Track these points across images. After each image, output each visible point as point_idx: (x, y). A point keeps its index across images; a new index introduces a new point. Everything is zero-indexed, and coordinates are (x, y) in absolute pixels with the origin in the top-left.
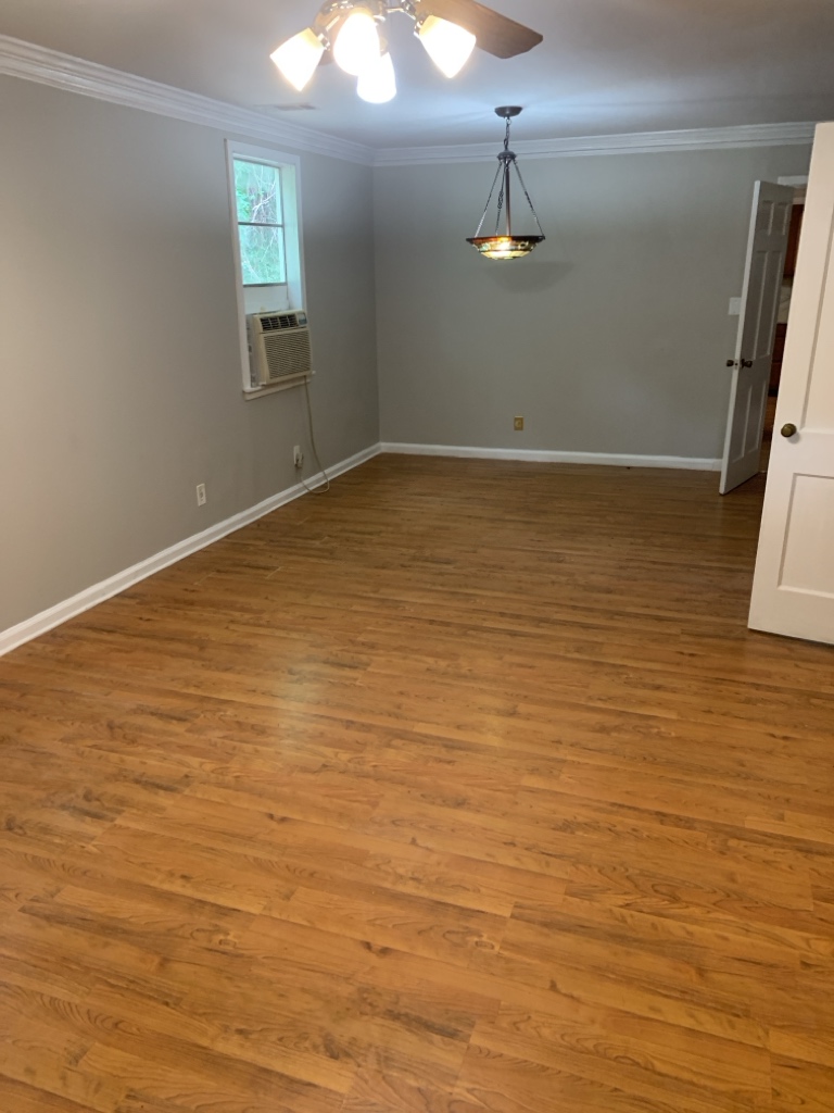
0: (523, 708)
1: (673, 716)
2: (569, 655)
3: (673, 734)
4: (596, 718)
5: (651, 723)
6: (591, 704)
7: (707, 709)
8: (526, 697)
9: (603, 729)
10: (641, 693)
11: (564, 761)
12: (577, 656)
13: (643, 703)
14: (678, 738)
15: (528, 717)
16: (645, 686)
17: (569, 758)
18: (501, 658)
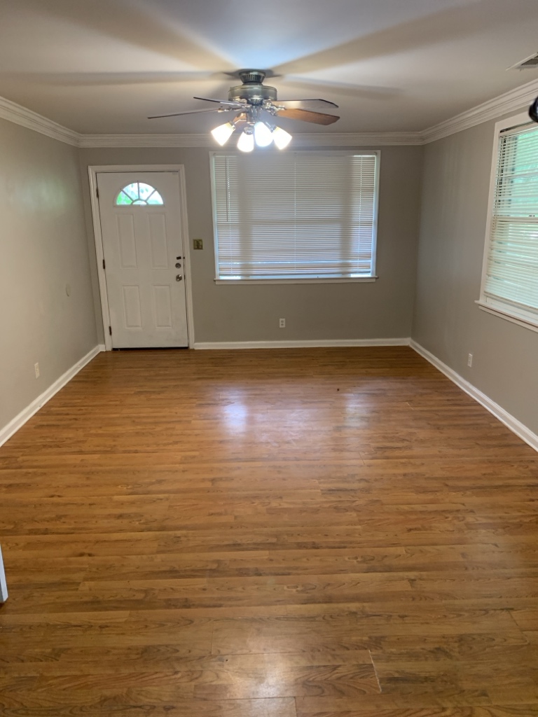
0: (208, 485)
1: (116, 498)
2: (184, 532)
3: (120, 487)
4: (163, 487)
5: (130, 491)
6: (166, 495)
7: (93, 506)
8: (209, 492)
9: (160, 482)
10: (133, 510)
11: (180, 463)
12: (178, 533)
13: (132, 503)
14: (117, 485)
15: (203, 480)
16: (129, 516)
17: (177, 465)
18: (236, 517)
